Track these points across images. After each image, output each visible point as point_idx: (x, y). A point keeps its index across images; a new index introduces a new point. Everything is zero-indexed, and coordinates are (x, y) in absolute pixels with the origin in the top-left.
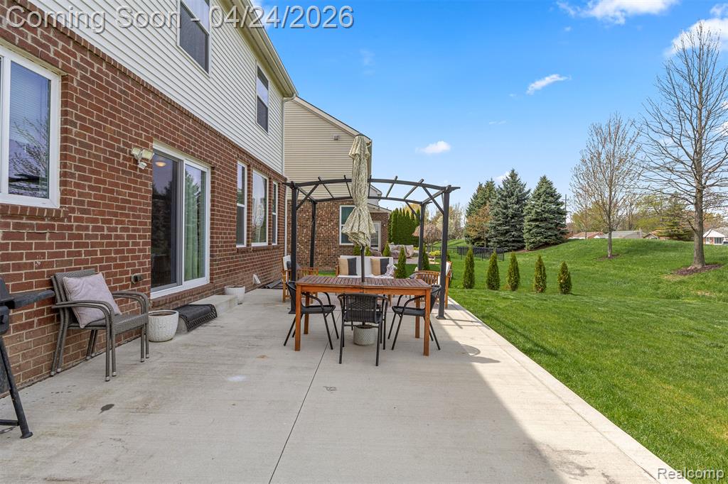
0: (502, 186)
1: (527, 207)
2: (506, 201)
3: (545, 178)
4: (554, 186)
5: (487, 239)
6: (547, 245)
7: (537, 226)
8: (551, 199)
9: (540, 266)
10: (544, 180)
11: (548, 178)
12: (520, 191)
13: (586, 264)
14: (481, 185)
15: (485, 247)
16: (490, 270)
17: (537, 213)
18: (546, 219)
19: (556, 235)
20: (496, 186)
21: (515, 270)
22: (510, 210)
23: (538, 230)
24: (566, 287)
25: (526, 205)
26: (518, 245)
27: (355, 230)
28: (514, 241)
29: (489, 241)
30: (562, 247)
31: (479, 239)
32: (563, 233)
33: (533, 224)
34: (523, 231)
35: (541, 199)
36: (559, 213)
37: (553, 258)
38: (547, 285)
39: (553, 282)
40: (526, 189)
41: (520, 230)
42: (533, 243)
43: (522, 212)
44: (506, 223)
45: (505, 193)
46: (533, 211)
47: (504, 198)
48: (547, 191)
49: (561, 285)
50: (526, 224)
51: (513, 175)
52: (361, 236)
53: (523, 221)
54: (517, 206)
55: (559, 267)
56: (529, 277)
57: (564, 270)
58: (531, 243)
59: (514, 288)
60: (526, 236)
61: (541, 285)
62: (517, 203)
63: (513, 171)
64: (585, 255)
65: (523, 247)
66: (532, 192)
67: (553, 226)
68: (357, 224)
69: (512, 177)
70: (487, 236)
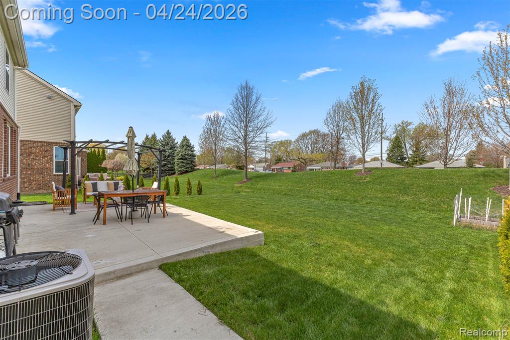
0: (162, 139)
1: (177, 152)
2: (164, 147)
3: (185, 137)
4: (190, 141)
5: (153, 169)
6: (187, 172)
7: (182, 162)
8: (189, 148)
9: (189, 183)
10: (185, 138)
11: (188, 137)
12: (172, 143)
13: (206, 181)
14: (147, 136)
15: (152, 174)
17: (182, 155)
18: (186, 159)
19: (191, 167)
20: (158, 138)
21: (177, 185)
22: (167, 153)
23: (183, 164)
24: (200, 192)
25: (176, 150)
26: (172, 172)
28: (169, 170)
29: (155, 170)
30: (194, 173)
31: (148, 169)
32: (194, 166)
33: (180, 161)
34: (175, 165)
35: (184, 148)
36: (192, 156)
37: (193, 178)
38: (192, 191)
39: (195, 190)
40: (176, 142)
41: (173, 164)
42: (180, 171)
43: (174, 154)
44: (165, 160)
45: (164, 143)
46: (180, 154)
47: (164, 146)
48: (186, 143)
49: (198, 191)
50: (176, 161)
51: (168, 133)
52: (134, 172)
53: (174, 159)
54: (171, 151)
55: (197, 182)
56: (184, 187)
57: (199, 184)
58: (179, 171)
59: (177, 194)
60: (176, 167)
61: (189, 191)
62: (171, 149)
63: (168, 131)
64: (205, 177)
65: (174, 173)
66: (179, 143)
67: (190, 162)
69: (168, 134)
70: (153, 167)
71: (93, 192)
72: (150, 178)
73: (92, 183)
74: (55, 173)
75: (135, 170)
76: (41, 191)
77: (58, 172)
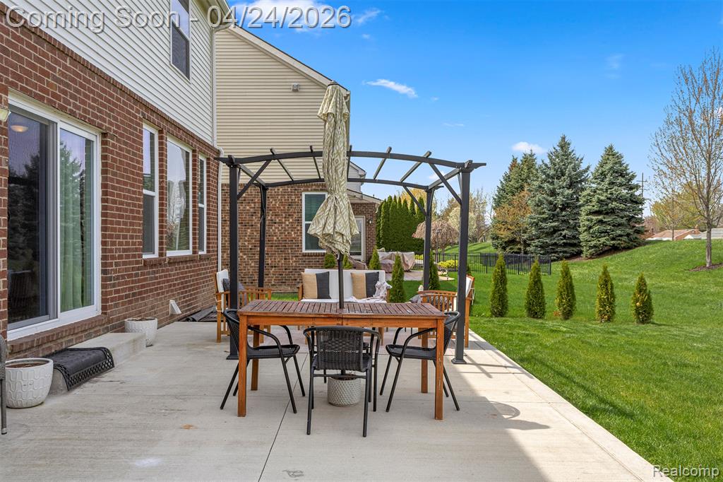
0: (547, 161)
1: (585, 193)
2: (552, 183)
3: (611, 148)
4: (625, 161)
5: (525, 241)
6: (615, 249)
7: (601, 222)
8: (621, 180)
9: (606, 283)
10: (610, 152)
11: (617, 149)
12: (574, 169)
13: (674, 278)
14: (515, 160)
15: (522, 254)
16: (531, 289)
17: (600, 201)
18: (613, 211)
19: (628, 235)
20: (539, 162)
21: (568, 289)
22: (560, 198)
23: (602, 228)
24: (644, 313)
25: (583, 189)
26: (572, 250)
27: (329, 230)
28: (565, 245)
29: (529, 245)
30: (638, 253)
31: (512, 242)
32: (638, 232)
33: (595, 218)
34: (580, 230)
35: (607, 181)
36: (632, 202)
37: (625, 269)
38: (617, 310)
39: (625, 305)
40: (583, 166)
41: (575, 227)
42: (595, 246)
43: (578, 200)
44: (553, 217)
45: (552, 172)
46: (595, 199)
47: (550, 178)
48: (615, 171)
49: (637, 309)
50: (583, 219)
51: (564, 145)
52: (338, 238)
53: (578, 214)
54: (570, 191)
55: (634, 282)
56: (589, 298)
57: (642, 287)
58: (591, 247)
59: (568, 314)
60: (583, 236)
61: (608, 311)
62: (570, 186)
63: (564, 138)
64: (672, 264)
65: (579, 254)
66: (592, 169)
67: (624, 221)
68: (331, 221)
69: (562, 147)
70: (525, 236)
71: (318, 298)
72: (525, 266)
73: (317, 275)
74: (304, 251)
75: (346, 232)
76: (284, 288)
77: (312, 249)
